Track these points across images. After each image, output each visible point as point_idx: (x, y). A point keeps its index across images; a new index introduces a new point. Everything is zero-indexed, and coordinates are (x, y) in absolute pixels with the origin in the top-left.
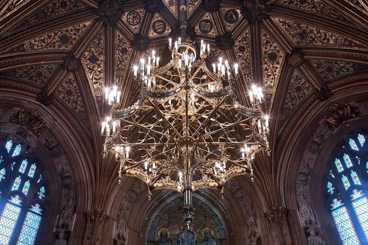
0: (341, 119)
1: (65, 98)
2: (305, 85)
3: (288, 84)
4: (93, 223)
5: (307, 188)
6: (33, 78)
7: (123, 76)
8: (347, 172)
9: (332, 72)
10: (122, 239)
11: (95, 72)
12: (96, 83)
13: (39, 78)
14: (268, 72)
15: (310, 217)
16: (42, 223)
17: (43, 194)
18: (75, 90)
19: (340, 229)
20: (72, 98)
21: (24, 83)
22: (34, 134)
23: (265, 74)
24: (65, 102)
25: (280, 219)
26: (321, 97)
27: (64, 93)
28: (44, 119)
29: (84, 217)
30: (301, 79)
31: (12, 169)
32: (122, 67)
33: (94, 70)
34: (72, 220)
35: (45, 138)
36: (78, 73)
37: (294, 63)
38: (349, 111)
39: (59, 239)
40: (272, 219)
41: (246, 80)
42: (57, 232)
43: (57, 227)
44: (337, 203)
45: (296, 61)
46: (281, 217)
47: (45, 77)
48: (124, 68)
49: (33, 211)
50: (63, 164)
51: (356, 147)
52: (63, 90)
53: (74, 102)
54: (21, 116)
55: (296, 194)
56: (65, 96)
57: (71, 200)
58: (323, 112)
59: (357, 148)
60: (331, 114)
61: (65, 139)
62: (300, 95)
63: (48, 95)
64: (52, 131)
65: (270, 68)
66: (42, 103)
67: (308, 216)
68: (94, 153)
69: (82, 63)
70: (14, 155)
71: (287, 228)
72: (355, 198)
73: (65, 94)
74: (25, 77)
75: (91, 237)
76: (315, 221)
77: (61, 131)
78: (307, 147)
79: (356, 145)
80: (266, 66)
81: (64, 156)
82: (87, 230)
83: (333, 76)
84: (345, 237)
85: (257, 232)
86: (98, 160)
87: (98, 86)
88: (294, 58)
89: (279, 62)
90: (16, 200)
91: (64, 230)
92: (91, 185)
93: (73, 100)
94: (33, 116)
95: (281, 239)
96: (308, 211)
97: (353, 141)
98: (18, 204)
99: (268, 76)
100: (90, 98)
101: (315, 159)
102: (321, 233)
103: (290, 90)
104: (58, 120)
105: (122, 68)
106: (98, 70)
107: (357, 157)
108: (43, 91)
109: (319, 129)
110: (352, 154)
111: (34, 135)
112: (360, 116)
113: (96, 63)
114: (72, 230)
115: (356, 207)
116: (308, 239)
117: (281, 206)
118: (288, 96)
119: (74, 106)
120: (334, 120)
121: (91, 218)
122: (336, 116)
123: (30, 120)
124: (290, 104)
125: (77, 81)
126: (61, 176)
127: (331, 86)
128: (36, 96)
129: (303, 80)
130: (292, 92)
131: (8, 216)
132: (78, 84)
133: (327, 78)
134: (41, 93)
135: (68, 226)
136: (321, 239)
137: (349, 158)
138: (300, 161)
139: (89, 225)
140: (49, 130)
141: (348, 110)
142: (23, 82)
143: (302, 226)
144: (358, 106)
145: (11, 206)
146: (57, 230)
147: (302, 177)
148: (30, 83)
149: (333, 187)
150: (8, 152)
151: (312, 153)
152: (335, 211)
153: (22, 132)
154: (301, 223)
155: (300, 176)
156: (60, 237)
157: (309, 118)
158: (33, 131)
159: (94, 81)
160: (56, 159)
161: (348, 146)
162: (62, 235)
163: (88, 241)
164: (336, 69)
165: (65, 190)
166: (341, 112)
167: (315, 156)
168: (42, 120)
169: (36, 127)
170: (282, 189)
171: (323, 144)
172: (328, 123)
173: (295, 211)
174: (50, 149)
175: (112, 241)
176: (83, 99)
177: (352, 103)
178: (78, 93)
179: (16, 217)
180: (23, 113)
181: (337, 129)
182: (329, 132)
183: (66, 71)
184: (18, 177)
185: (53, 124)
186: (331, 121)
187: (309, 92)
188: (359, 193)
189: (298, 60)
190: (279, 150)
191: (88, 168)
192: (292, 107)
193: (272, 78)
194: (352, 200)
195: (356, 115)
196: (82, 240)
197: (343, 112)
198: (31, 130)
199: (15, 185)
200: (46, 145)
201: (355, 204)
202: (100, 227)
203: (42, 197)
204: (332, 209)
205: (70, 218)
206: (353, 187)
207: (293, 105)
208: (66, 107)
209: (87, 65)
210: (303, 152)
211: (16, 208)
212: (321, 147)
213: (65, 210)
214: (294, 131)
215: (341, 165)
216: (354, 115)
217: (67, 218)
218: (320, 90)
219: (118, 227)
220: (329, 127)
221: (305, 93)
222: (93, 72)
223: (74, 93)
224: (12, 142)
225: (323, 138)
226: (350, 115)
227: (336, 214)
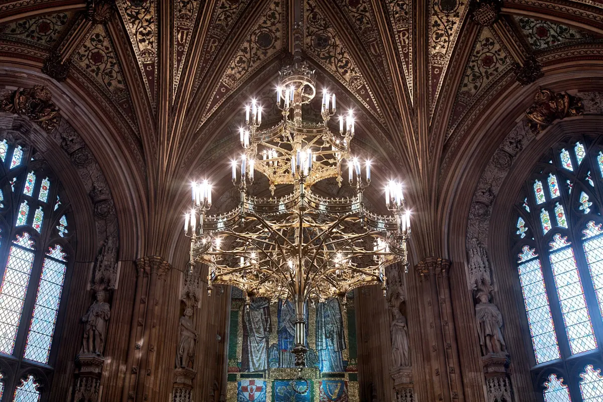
0: (551, 117)
1: (90, 67)
2: (499, 55)
3: (471, 52)
4: (148, 277)
5: (486, 227)
6: (34, 35)
7: (188, 29)
8: (550, 205)
9: (546, 36)
10: (193, 299)
11: (141, 21)
12: (143, 41)
13: (44, 34)
14: (439, 30)
15: (483, 275)
16: (68, 276)
17: (65, 228)
18: (108, 53)
19: (526, 294)
20: (102, 67)
21: (20, 43)
22: (42, 127)
23: (433, 31)
24: (91, 73)
25: (437, 276)
26: (523, 77)
27: (87, 57)
28: (57, 103)
29: (134, 266)
30: (492, 44)
31: (13, 189)
32: (188, 13)
33: (139, 19)
34: (115, 272)
35: (61, 134)
36: (112, 24)
37: (482, 19)
38: (566, 104)
39: (97, 301)
40: (425, 276)
41: (400, 42)
42: (93, 290)
43: (93, 282)
44: (527, 254)
45: (487, 16)
46: (439, 274)
47: (55, 31)
48: (190, 14)
49: (52, 256)
50: (93, 178)
51: (569, 164)
52: (87, 53)
53: (106, 74)
54: (19, 99)
55: (466, 236)
56: (90, 62)
57: (111, 238)
58: (524, 102)
59: (571, 166)
60: (536, 107)
61: (95, 138)
62: (490, 71)
63: (62, 63)
64: (71, 122)
65: (442, 22)
66: (53, 77)
67: (480, 273)
68: (144, 160)
69: (118, 5)
70: (12, 166)
71: (447, 291)
72: (555, 249)
73: (91, 61)
74: (20, 34)
75: (147, 299)
76: (490, 281)
77: (86, 123)
78: (491, 160)
79: (570, 162)
80: (435, 18)
81: (94, 166)
82: (139, 289)
83: (547, 43)
84: (531, 307)
85: (401, 292)
86: (151, 175)
87: (146, 46)
88: (484, 12)
89: (458, 13)
90: (25, 241)
91: (103, 287)
92: (141, 215)
93: (104, 70)
94: (39, 99)
95: (436, 308)
96: (482, 265)
97: (567, 153)
98: (28, 247)
99: (439, 36)
100: (133, 68)
101: (503, 180)
102: (498, 299)
103: (473, 61)
104: (80, 105)
105: (186, 15)
106: (146, 17)
107: (568, 182)
108: (53, 56)
109: (515, 130)
110: (562, 175)
111: (41, 129)
112: (583, 114)
113: (142, 6)
114: (116, 288)
115: (554, 262)
116: (477, 309)
117: (442, 256)
118: (469, 72)
119: (106, 81)
120: (541, 116)
121: (144, 269)
122: (545, 111)
123: (34, 106)
124: (471, 86)
125: (110, 37)
126: (92, 198)
127: (542, 60)
128: (41, 65)
129: (497, 47)
130: (476, 66)
131: (17, 267)
132: (112, 42)
133: (537, 45)
134: (48, 60)
135: (109, 281)
136: (496, 308)
137: (556, 181)
138: (479, 182)
139: (143, 281)
140: (67, 122)
141: (564, 103)
142: (18, 42)
143: (469, 289)
144: (582, 97)
145: (18, 250)
146: (93, 288)
147: (478, 209)
148: (30, 42)
149: (525, 226)
150: (3, 161)
151: (500, 169)
152: (523, 265)
153: (21, 126)
154: (469, 285)
155: (477, 207)
156: (98, 299)
157: (501, 112)
158: (40, 124)
159: (140, 37)
160: (81, 170)
161: (558, 162)
162: (101, 295)
163: (142, 306)
164: (553, 33)
165: (100, 222)
166: (553, 105)
167: (504, 175)
168: (53, 105)
169: (44, 116)
170: (445, 229)
171: (518, 155)
172: (531, 121)
173: (461, 266)
174: (71, 154)
175: (179, 303)
176: (121, 68)
177: (573, 92)
178: (112, 58)
179: (27, 268)
180: (21, 93)
181: (544, 132)
182: (531, 135)
183: (91, 22)
184: (24, 202)
185: (73, 111)
186: (534, 118)
187: (505, 66)
188: (563, 241)
189: (489, 15)
190: (446, 163)
191: (135, 187)
192: (473, 91)
193: (445, 39)
194: (551, 251)
195: (576, 111)
196: (132, 303)
197: (556, 105)
198: (37, 122)
199: (20, 216)
200: (62, 147)
201: (553, 258)
202: (159, 284)
203: (64, 234)
204: (519, 262)
205: (112, 269)
206: (556, 230)
207: (476, 87)
208: (93, 82)
209: (126, 9)
210: (485, 167)
211: (27, 254)
212: (515, 159)
213: (103, 256)
214: (473, 132)
215: (542, 193)
216: (574, 112)
217: (107, 268)
218: (522, 65)
219: (186, 281)
220: (531, 127)
221: (498, 68)
222: (138, 21)
223: (106, 58)
224: (6, 143)
225: (519, 146)
226: (568, 111)
227: (524, 271)
